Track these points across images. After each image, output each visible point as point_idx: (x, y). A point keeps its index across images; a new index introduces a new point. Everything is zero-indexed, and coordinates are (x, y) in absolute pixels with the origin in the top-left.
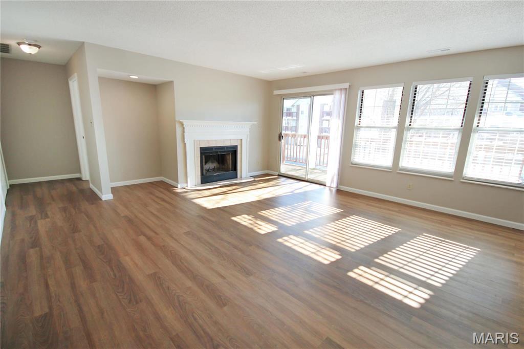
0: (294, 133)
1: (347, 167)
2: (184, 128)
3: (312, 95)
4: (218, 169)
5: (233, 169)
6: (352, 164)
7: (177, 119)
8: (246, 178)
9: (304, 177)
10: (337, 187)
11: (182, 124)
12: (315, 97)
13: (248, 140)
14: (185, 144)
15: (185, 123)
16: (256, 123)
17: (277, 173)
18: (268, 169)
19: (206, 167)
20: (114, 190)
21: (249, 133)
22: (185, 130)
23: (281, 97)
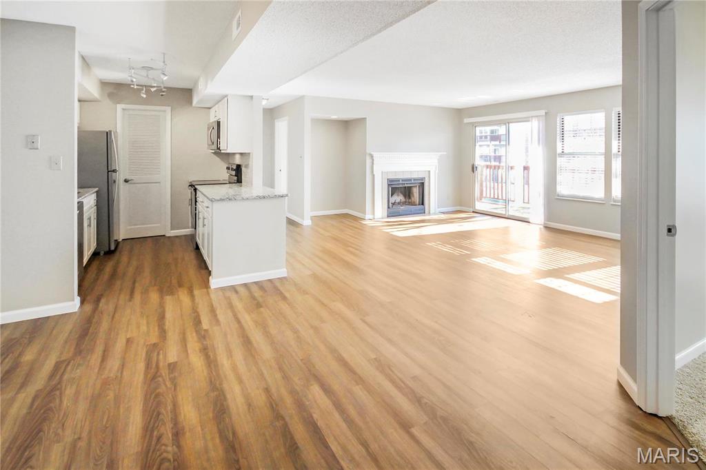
0: (497, 164)
1: (553, 200)
2: (373, 160)
3: (507, 122)
4: (404, 203)
5: (421, 203)
6: (558, 196)
7: (368, 151)
8: (435, 214)
9: (504, 213)
10: (545, 224)
11: (372, 156)
12: (510, 124)
13: (437, 171)
14: (374, 175)
15: (375, 155)
16: (445, 153)
17: (472, 210)
18: (461, 205)
19: (392, 200)
20: (313, 218)
21: (437, 164)
22: (375, 162)
23: (473, 125)
